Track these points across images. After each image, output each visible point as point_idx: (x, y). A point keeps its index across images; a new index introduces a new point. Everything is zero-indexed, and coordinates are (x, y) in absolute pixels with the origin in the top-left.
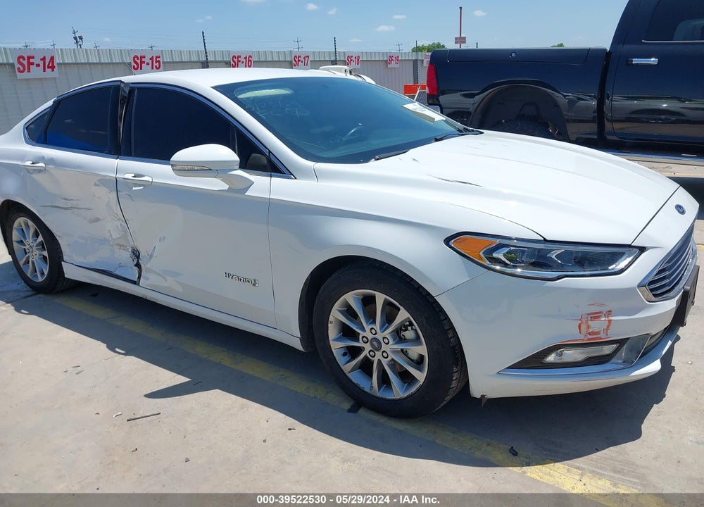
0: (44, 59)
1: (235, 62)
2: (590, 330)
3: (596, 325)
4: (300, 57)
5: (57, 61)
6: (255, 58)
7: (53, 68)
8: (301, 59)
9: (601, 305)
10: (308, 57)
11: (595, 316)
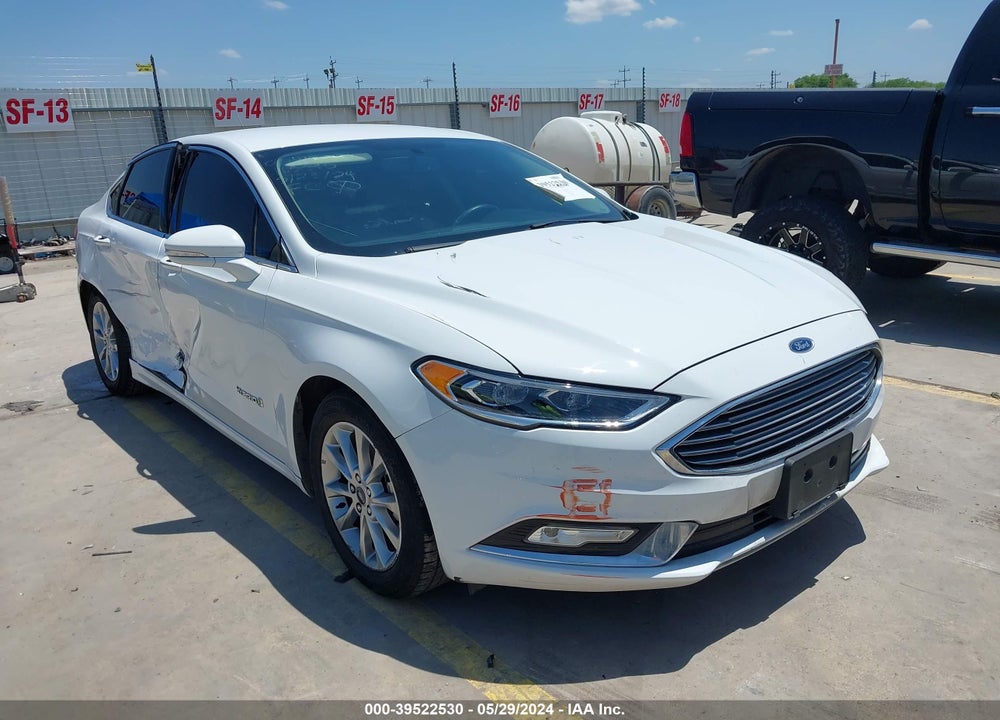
0: (247, 102)
1: (495, 104)
2: (579, 504)
3: (585, 498)
4: (589, 96)
5: (264, 104)
6: (524, 99)
7: (258, 113)
8: (592, 99)
9: (593, 470)
10: (602, 96)
11: (585, 485)
